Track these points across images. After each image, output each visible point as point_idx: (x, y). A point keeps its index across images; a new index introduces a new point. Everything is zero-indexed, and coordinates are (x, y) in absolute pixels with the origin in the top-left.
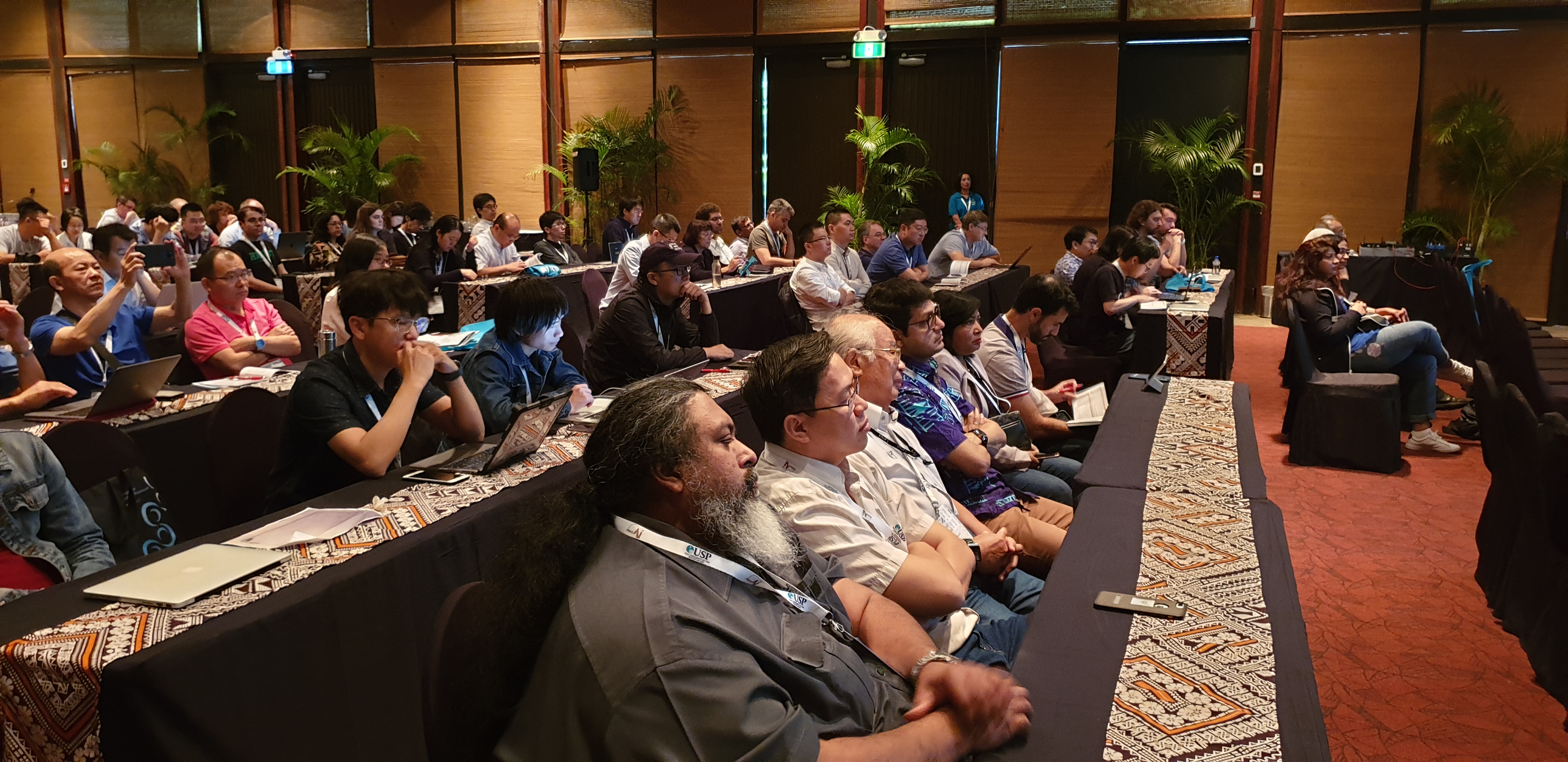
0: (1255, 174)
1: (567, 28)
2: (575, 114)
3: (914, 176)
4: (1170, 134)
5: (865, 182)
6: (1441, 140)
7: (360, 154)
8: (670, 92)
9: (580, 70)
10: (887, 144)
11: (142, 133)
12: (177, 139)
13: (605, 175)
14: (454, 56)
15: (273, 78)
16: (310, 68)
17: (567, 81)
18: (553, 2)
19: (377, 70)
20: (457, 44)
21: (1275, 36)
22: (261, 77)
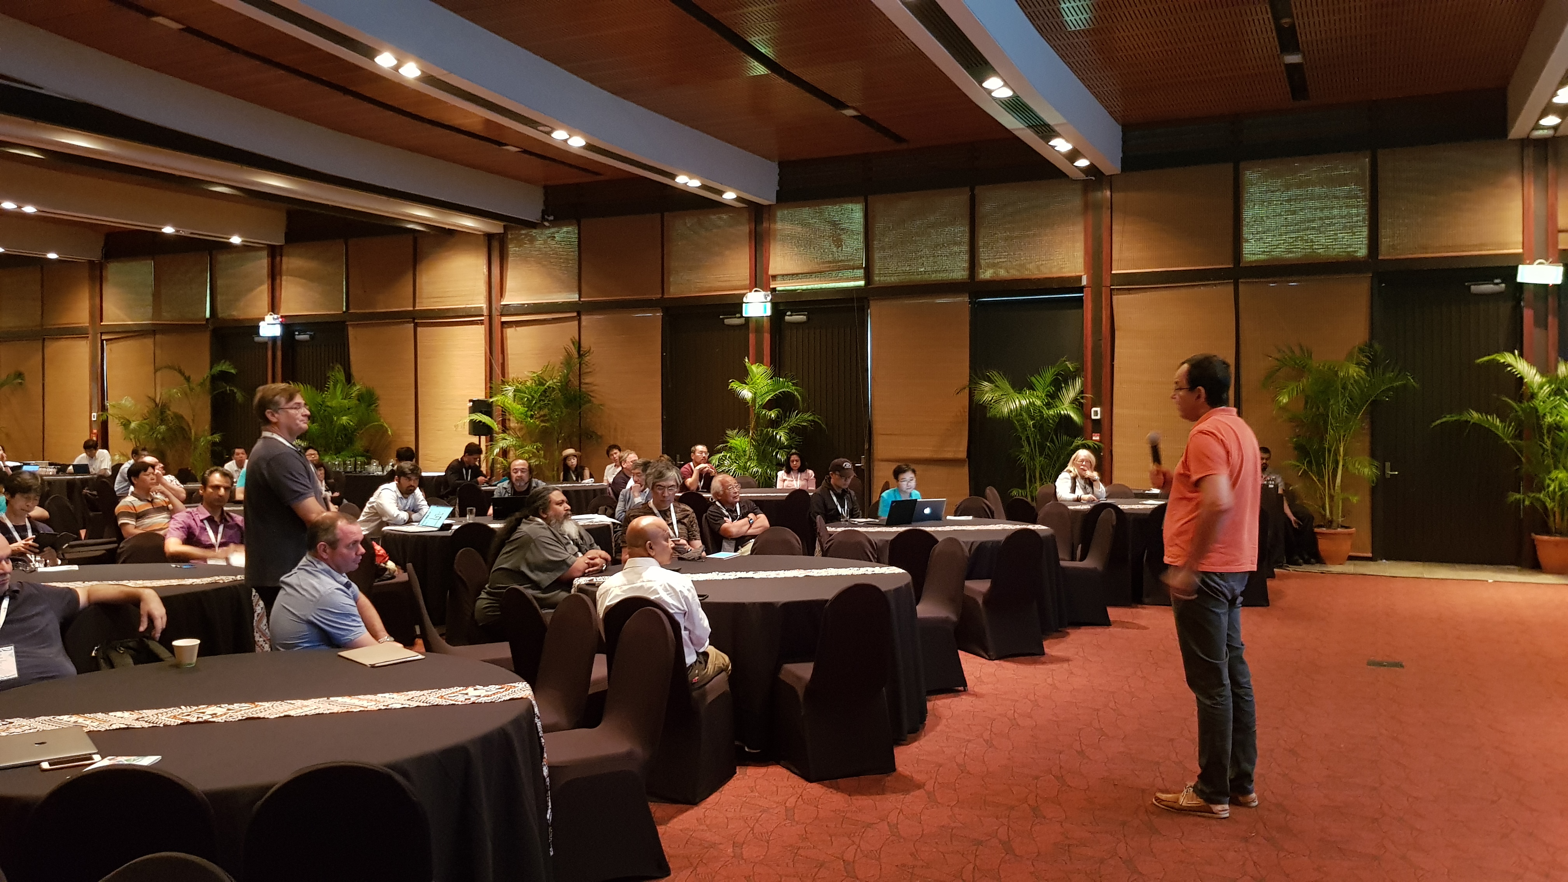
0: (1093, 417)
1: (507, 294)
4: (1002, 383)
9: (518, 329)
10: (772, 391)
11: (158, 389)
14: (414, 319)
15: (266, 340)
16: (296, 331)
17: (506, 339)
18: (496, 271)
19: (351, 332)
20: (417, 308)
21: (1105, 292)
22: (256, 339)
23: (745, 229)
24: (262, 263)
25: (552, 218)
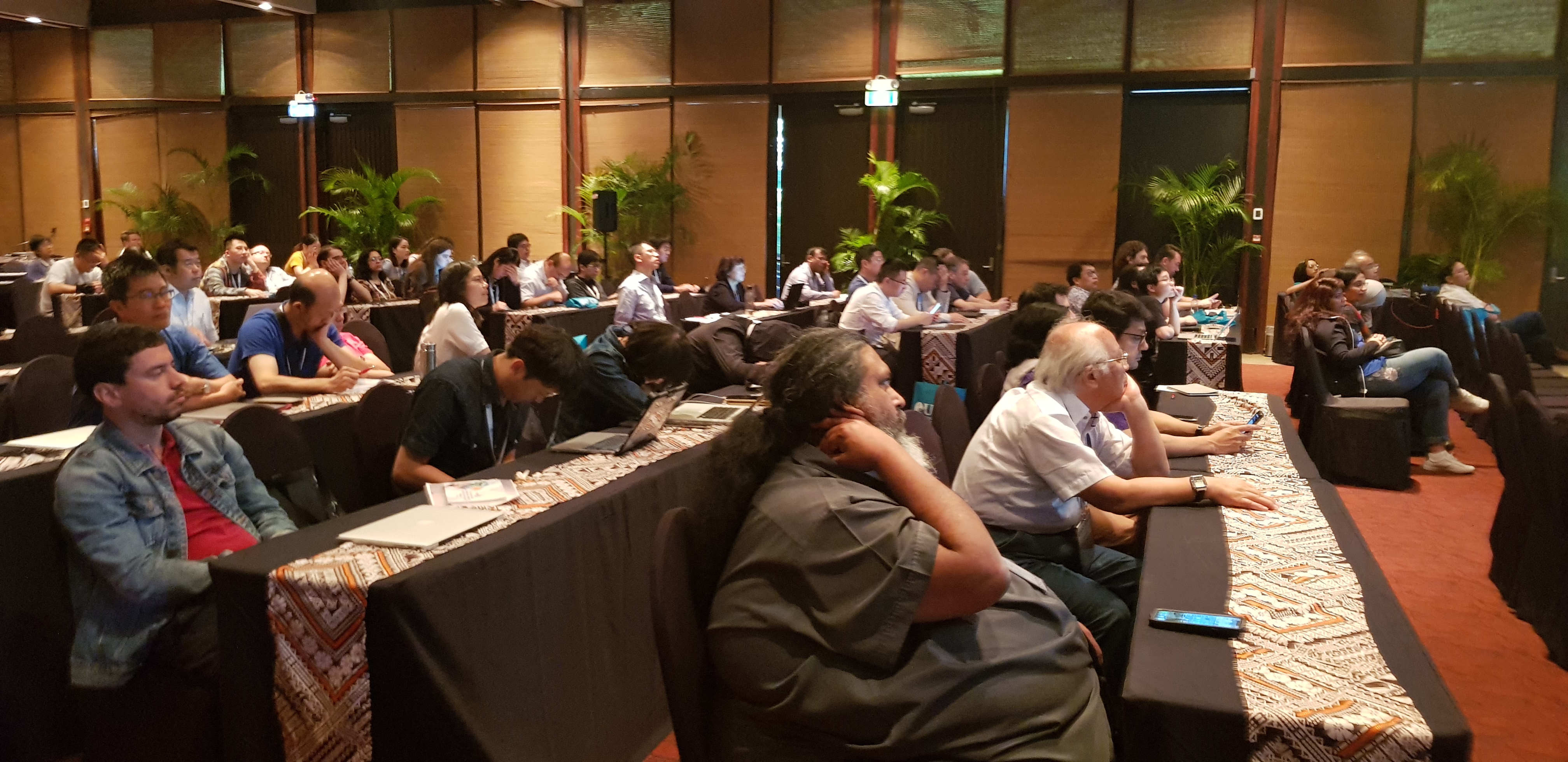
0: (1255, 218)
1: (587, 76)
2: (594, 158)
3: (924, 219)
4: (1174, 180)
5: (878, 223)
6: (1435, 186)
7: (383, 195)
8: (687, 137)
9: (600, 116)
10: (898, 188)
11: (164, 173)
12: (198, 180)
13: (623, 217)
14: (475, 101)
15: (295, 121)
16: (333, 112)
17: (586, 126)
18: (573, 51)
19: (400, 116)
20: (478, 89)
21: (1275, 86)
22: (283, 120)
23: (868, 10)
24: (289, 34)
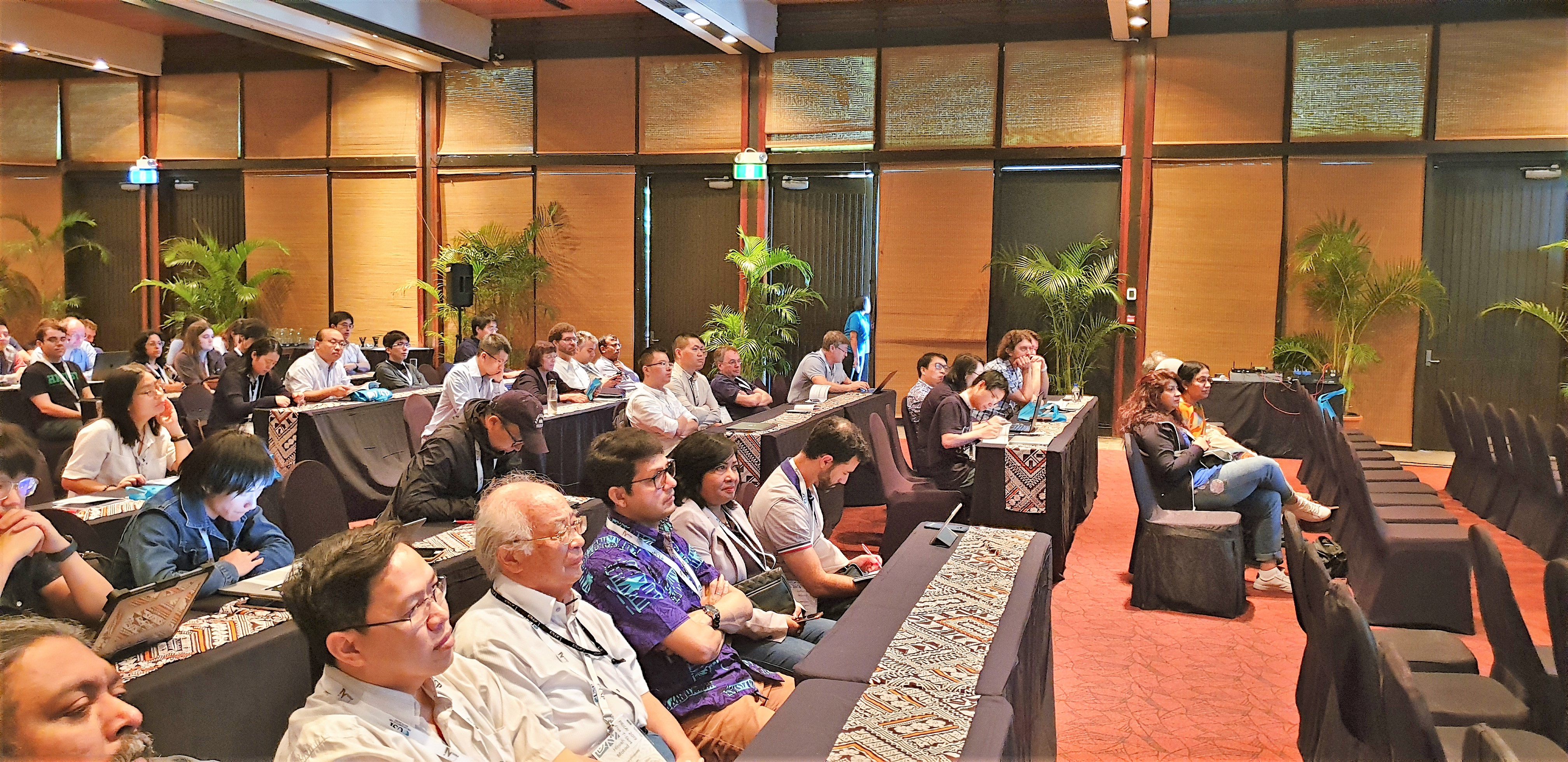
0: (1129, 298)
1: (445, 142)
2: (451, 230)
3: (795, 297)
4: (1042, 259)
5: (747, 301)
6: (1304, 267)
7: (226, 267)
8: (550, 208)
9: (456, 185)
10: (767, 265)
12: (28, 248)
13: (481, 292)
14: (328, 169)
15: (137, 188)
16: (177, 179)
17: (444, 195)
18: (431, 116)
19: (249, 182)
20: (332, 156)
21: (1146, 164)
22: (124, 187)
23: (735, 80)
24: (132, 96)
25: (502, 57)
